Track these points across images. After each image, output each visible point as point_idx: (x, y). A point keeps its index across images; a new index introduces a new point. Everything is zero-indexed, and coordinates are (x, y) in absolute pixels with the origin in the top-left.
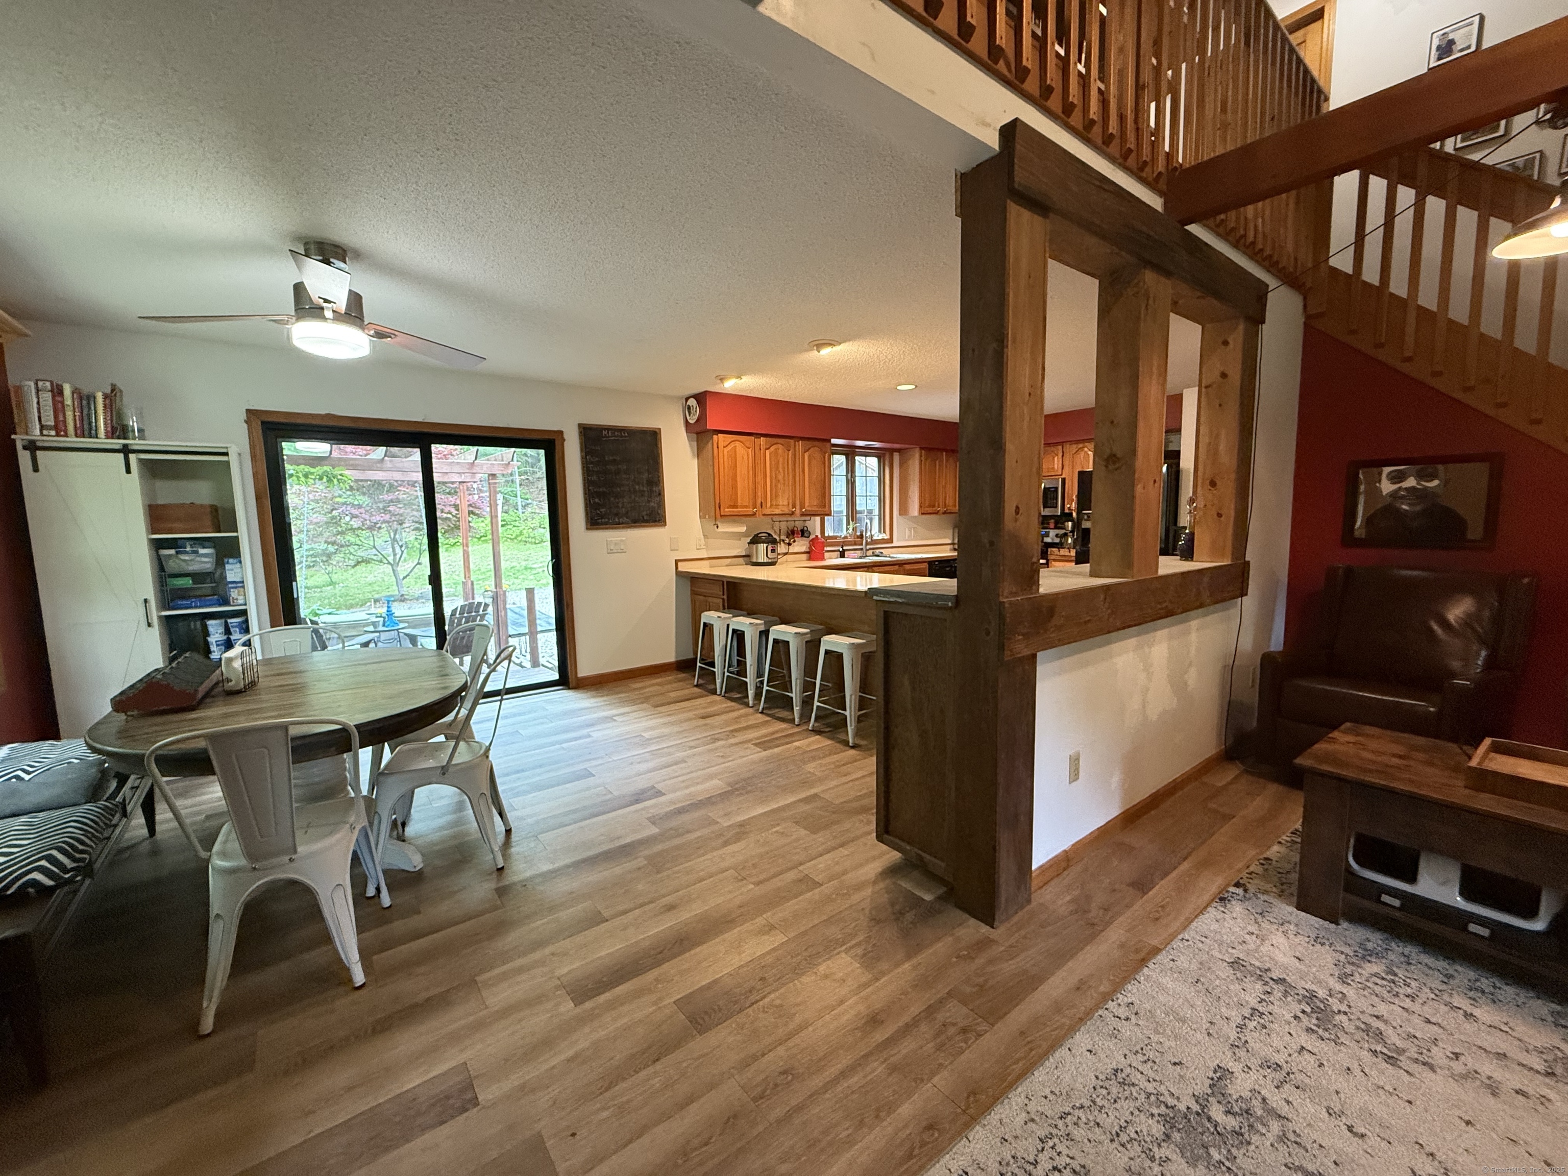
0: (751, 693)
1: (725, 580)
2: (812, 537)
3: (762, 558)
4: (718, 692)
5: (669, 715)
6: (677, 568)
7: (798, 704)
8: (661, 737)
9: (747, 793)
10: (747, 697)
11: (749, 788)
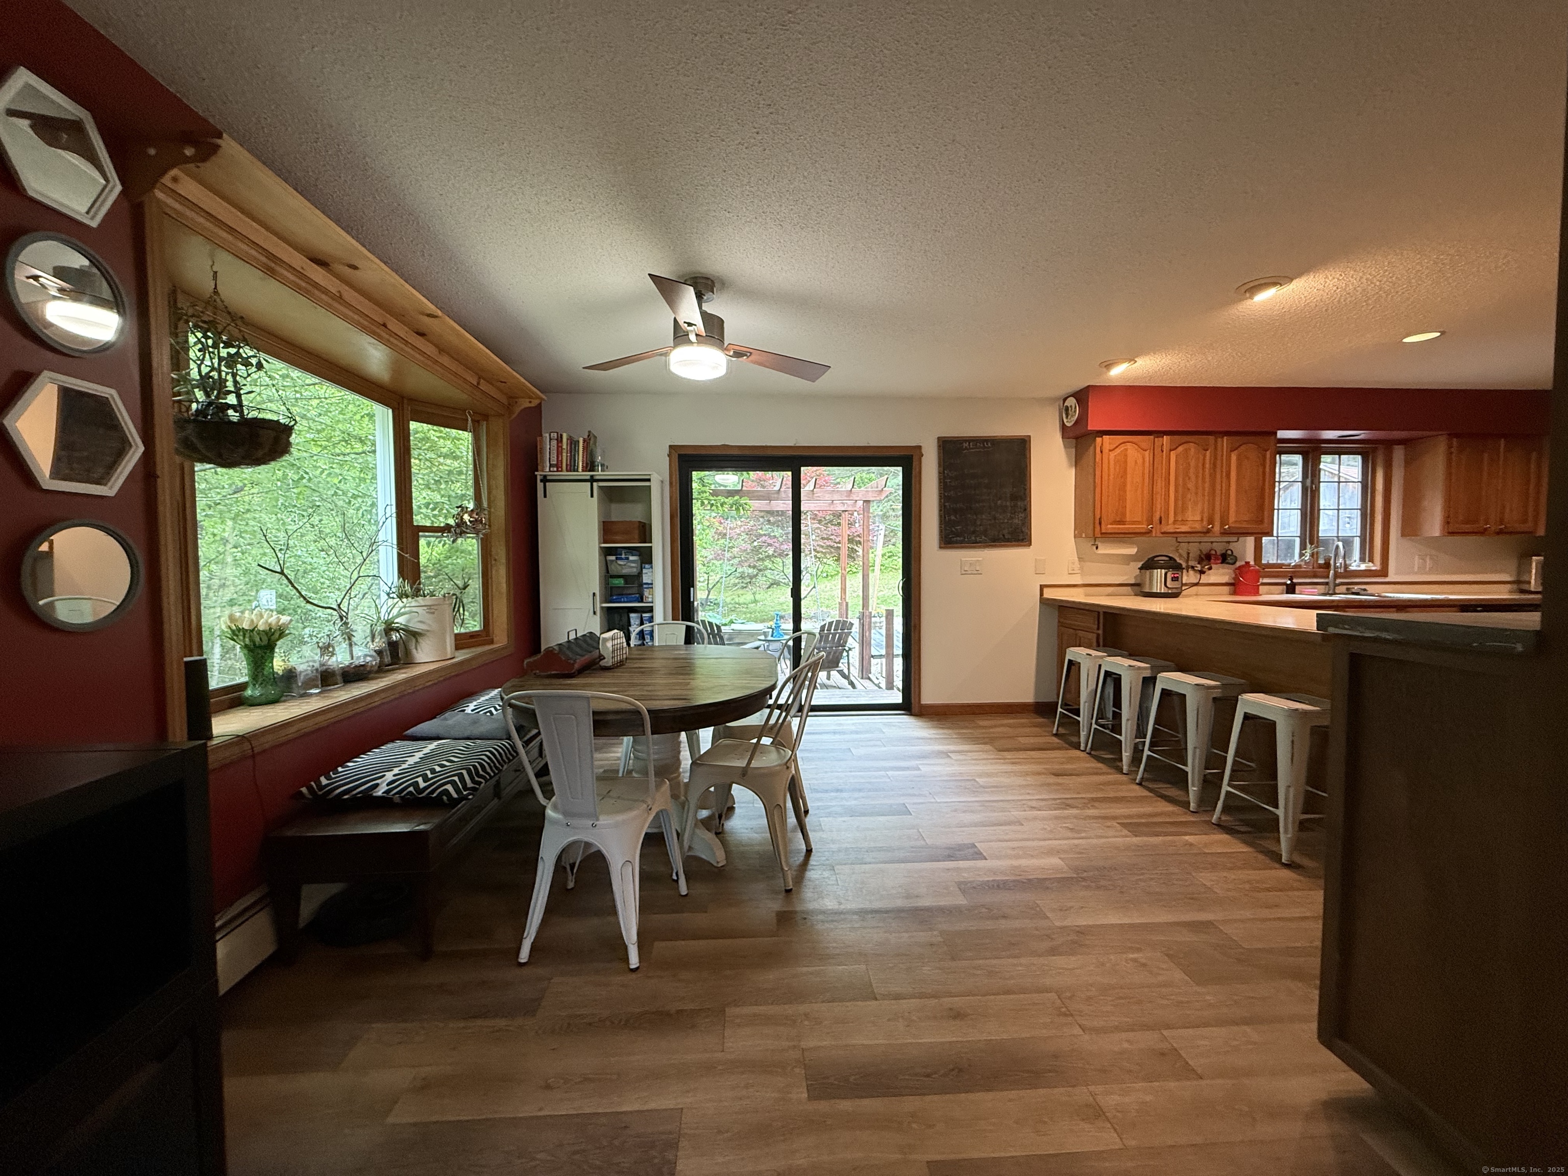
0: (1126, 755)
1: (1101, 611)
2: (1238, 564)
3: (1158, 587)
4: (1082, 747)
5: (1013, 763)
6: (1042, 594)
7: (1196, 782)
8: (997, 787)
9: (1098, 888)
10: (1121, 760)
11: (1102, 883)
